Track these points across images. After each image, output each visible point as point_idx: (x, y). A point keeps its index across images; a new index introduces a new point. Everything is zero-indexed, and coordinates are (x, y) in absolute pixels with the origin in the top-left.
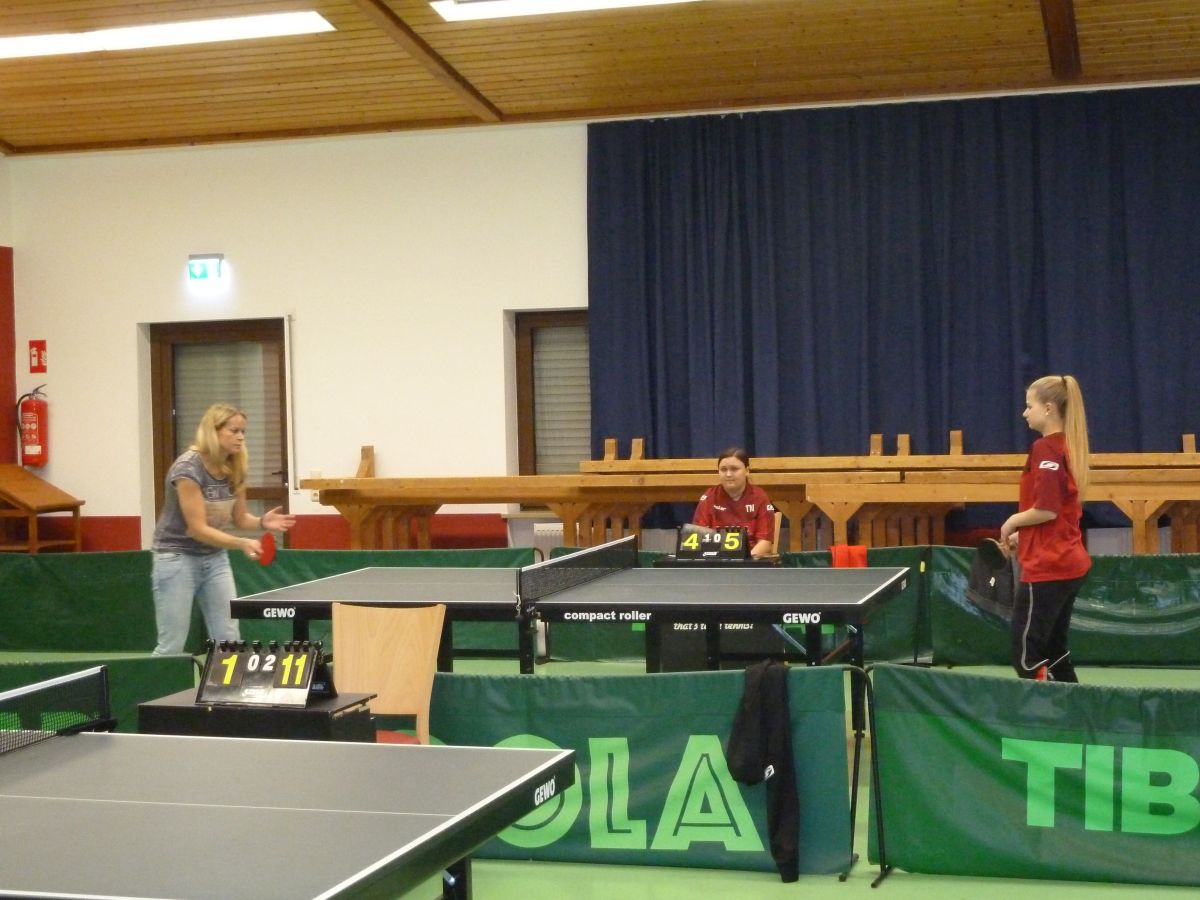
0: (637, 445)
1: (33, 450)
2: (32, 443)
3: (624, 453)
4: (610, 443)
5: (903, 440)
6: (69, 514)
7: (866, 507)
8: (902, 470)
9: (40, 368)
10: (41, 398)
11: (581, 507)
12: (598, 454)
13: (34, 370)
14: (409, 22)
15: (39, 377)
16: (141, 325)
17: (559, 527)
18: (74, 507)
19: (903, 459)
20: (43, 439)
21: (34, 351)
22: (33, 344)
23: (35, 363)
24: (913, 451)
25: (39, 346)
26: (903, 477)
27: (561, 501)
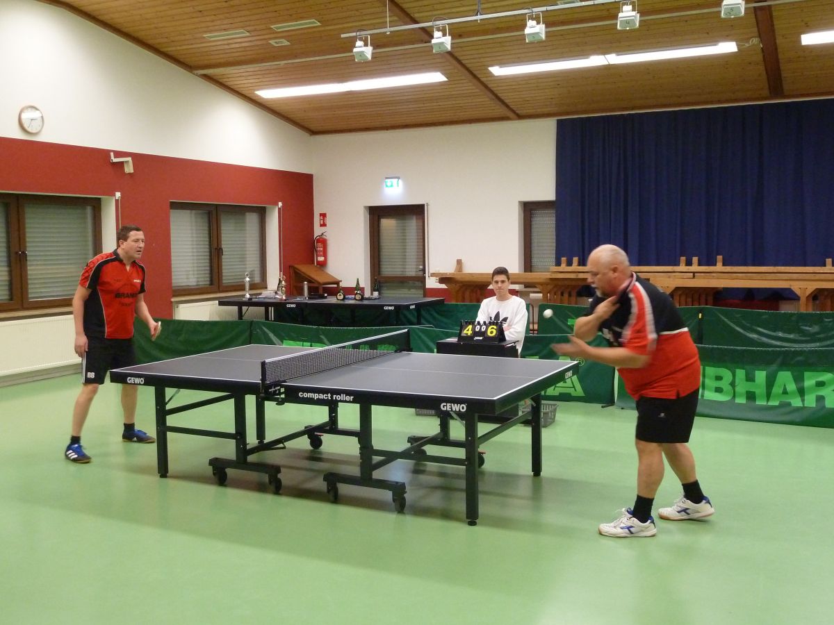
1: (321, 259)
2: (321, 256)
3: (570, 263)
4: (564, 259)
5: (695, 260)
6: (335, 286)
7: (677, 289)
8: (694, 273)
9: (324, 225)
10: (324, 237)
11: (550, 287)
12: (558, 263)
13: (321, 225)
14: (479, 76)
15: (323, 228)
16: (365, 207)
17: (541, 295)
18: (337, 283)
19: (695, 268)
20: (325, 255)
21: (322, 218)
22: (321, 215)
23: (322, 223)
24: (699, 264)
25: (323, 215)
26: (694, 276)
27: (541, 284)
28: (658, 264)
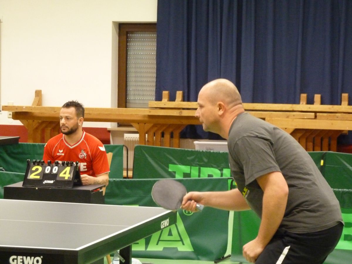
0: (179, 94)
3: (172, 98)
4: (165, 93)
5: (317, 97)
8: (315, 112)
11: (148, 126)
12: (159, 98)
17: (137, 136)
19: (317, 106)
24: (322, 103)
26: (316, 117)
27: (138, 122)
28: (275, 102)
